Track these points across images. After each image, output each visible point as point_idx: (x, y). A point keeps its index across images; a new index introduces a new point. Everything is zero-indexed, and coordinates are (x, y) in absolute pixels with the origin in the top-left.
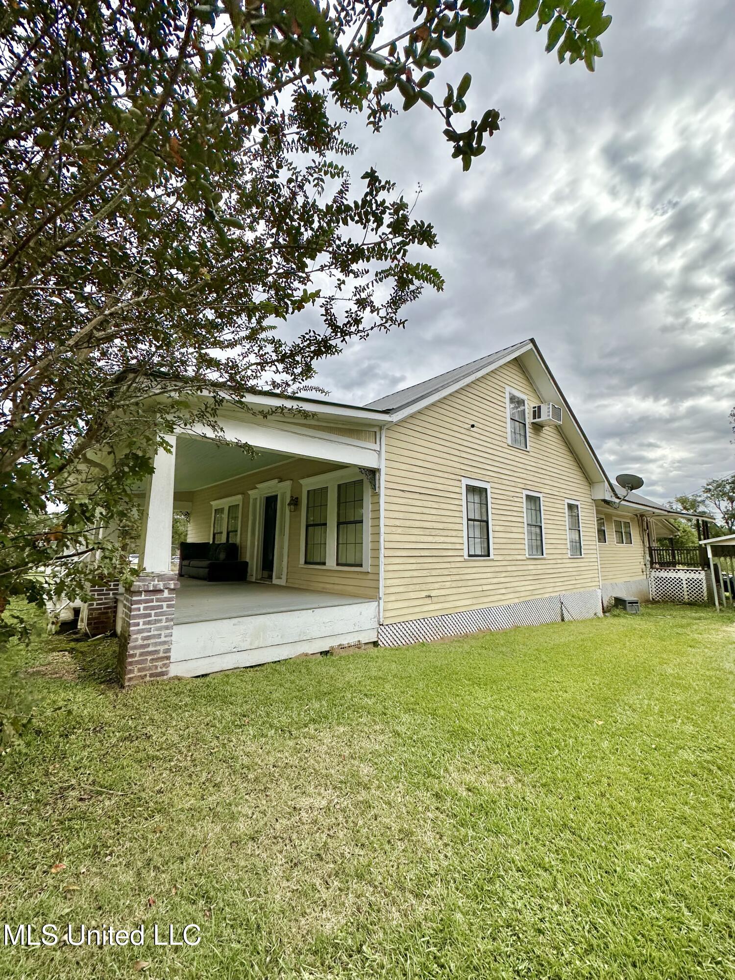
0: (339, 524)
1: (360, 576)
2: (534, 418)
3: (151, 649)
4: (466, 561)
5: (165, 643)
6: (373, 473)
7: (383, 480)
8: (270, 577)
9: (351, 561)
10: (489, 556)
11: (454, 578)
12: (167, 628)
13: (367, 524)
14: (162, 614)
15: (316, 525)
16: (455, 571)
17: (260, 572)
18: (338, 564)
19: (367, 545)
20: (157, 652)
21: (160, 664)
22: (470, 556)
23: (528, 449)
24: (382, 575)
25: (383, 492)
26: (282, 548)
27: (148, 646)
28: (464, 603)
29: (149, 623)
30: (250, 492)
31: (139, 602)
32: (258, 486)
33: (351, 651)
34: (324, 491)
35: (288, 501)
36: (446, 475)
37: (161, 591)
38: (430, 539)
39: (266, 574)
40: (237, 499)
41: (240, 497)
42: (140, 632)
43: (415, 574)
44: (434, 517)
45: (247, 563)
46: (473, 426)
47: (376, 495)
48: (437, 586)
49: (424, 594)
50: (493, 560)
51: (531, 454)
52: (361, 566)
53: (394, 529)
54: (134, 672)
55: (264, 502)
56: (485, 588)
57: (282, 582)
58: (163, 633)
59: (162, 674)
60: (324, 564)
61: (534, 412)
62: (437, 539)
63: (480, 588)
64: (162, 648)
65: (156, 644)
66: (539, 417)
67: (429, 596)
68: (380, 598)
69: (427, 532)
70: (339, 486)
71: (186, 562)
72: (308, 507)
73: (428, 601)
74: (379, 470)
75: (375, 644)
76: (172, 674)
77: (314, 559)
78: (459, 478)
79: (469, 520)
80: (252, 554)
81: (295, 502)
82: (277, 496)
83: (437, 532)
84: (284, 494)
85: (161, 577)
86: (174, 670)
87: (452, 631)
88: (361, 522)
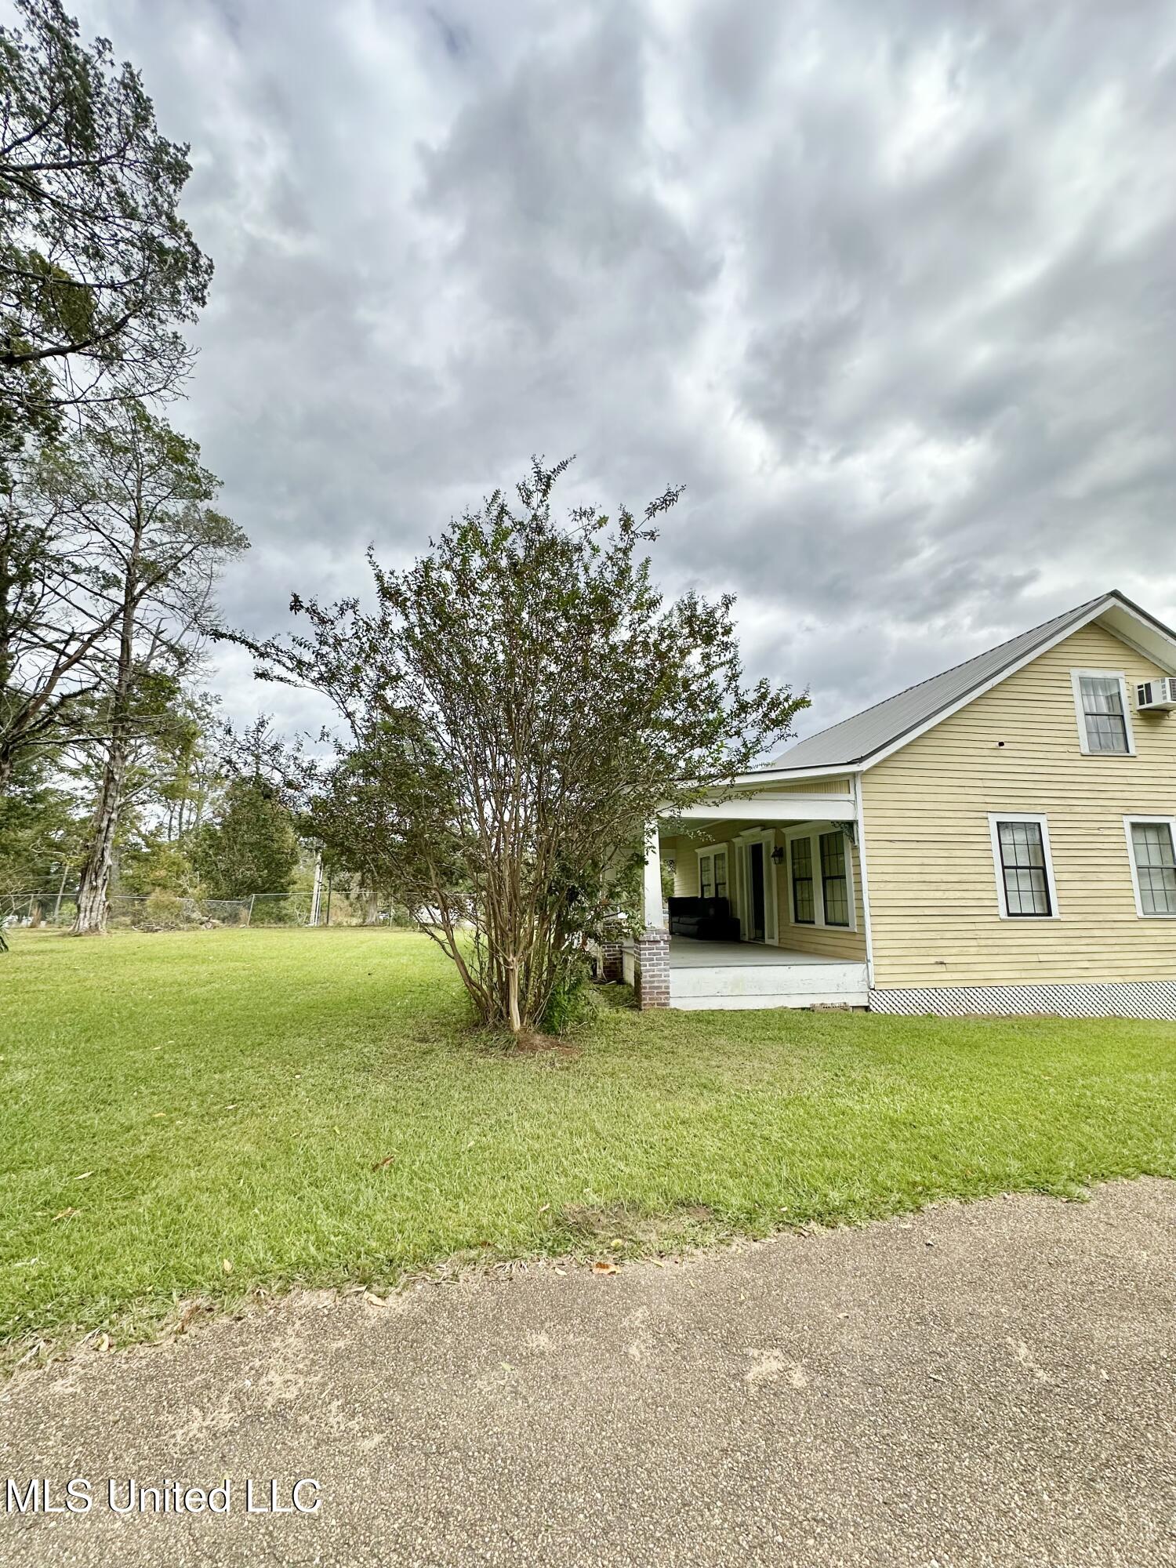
0: (824, 879)
1: (849, 937)
2: (1141, 703)
3: (656, 984)
4: (1003, 921)
5: (665, 981)
6: (850, 825)
7: (861, 832)
8: (763, 937)
9: (839, 919)
10: (1049, 914)
11: (983, 942)
12: (665, 970)
13: (850, 879)
14: (661, 959)
15: (802, 879)
16: (983, 934)
17: (753, 931)
18: (827, 923)
19: (852, 904)
20: (660, 987)
21: (663, 996)
22: (1010, 915)
23: (1133, 751)
24: (869, 936)
25: (862, 845)
26: (771, 904)
27: (653, 982)
28: (1003, 975)
29: (653, 965)
30: (734, 840)
31: (645, 949)
32: (742, 833)
33: (835, 1010)
34: (807, 841)
35: (772, 850)
36: (960, 814)
37: (658, 942)
38: (939, 894)
39: (759, 932)
40: (722, 847)
41: (724, 845)
42: (648, 971)
43: (918, 935)
44: (943, 868)
45: (738, 921)
46: (1001, 744)
47: (856, 848)
48: (954, 951)
49: (933, 960)
50: (1059, 921)
51: (1140, 758)
52: (847, 925)
53: (882, 885)
54: (646, 1000)
55: (749, 850)
56: (1042, 958)
57: (775, 942)
58: (663, 973)
59: (664, 1004)
60: (813, 922)
61: (1141, 693)
62: (948, 895)
63: (1035, 958)
64: (663, 985)
65: (659, 981)
66: (1149, 701)
67: (942, 963)
68: (869, 961)
69: (933, 886)
70: (821, 837)
71: (675, 919)
72: (793, 859)
73: (942, 968)
74: (856, 822)
75: (867, 1008)
76: (672, 1006)
77: (804, 918)
78: (984, 815)
79: (1004, 867)
80: (743, 909)
81: (779, 853)
82: (761, 845)
83: (949, 886)
84: (768, 844)
85: (658, 932)
86: (674, 1004)
87: (982, 1008)
88: (844, 877)
